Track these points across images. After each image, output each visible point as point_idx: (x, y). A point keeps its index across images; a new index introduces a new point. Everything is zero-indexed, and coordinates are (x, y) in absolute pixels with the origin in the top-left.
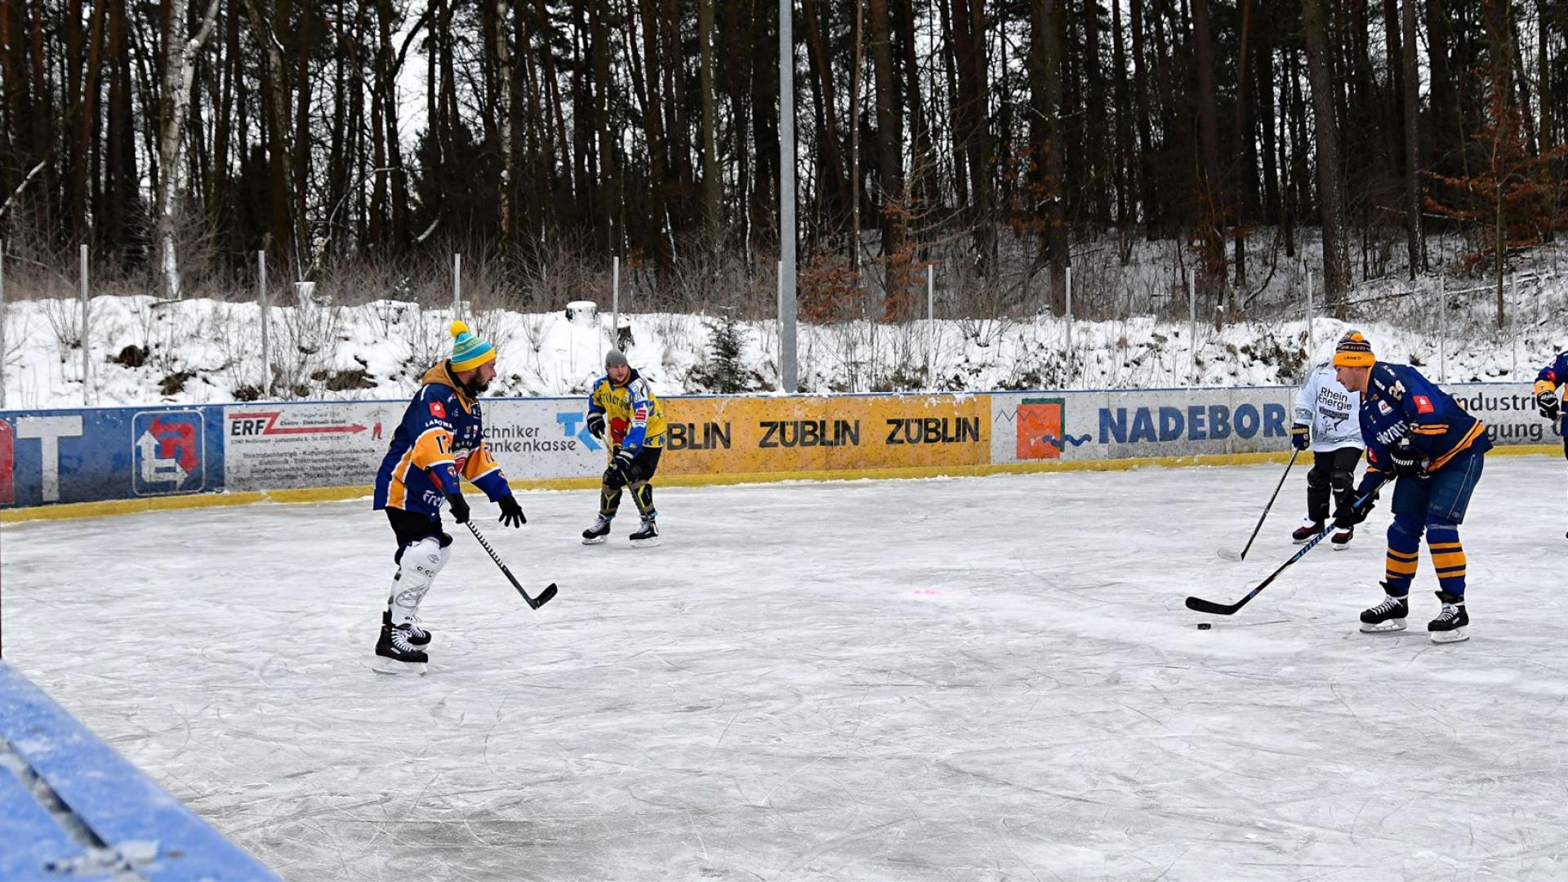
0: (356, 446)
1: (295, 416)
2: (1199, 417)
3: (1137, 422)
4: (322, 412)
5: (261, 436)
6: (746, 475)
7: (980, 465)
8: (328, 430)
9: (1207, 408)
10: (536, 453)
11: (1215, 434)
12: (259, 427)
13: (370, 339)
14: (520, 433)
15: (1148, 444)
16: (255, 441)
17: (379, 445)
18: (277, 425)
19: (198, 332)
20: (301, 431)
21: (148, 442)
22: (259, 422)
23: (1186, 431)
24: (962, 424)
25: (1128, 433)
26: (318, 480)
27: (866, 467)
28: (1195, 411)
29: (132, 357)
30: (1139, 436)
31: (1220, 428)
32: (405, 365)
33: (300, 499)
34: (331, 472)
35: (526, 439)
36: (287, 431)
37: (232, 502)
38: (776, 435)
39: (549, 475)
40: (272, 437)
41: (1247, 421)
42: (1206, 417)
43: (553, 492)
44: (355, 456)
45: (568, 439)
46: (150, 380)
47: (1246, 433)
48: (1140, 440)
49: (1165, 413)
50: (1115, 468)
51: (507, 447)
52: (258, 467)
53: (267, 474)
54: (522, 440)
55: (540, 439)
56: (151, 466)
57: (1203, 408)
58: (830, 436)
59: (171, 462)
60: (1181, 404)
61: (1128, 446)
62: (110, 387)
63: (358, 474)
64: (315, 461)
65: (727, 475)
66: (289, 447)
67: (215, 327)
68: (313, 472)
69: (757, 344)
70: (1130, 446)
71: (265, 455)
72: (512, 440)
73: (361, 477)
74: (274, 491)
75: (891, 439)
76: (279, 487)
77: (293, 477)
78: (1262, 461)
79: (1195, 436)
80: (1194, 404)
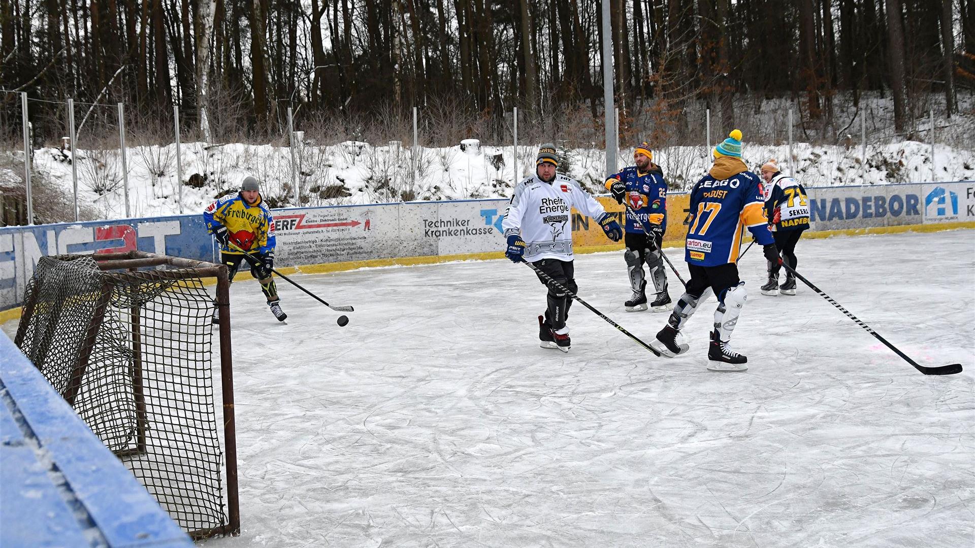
0: (354, 236)
1: (315, 216)
2: (869, 203)
3: (832, 208)
4: (332, 214)
5: (294, 230)
6: (598, 247)
8: (336, 225)
9: (873, 198)
10: (468, 237)
11: (878, 215)
12: (292, 225)
13: (345, 166)
14: (457, 223)
15: (839, 221)
16: (290, 234)
17: (369, 234)
18: (303, 223)
19: (237, 164)
20: (319, 226)
22: (292, 221)
23: (861, 213)
25: (827, 215)
26: (331, 258)
27: (671, 239)
28: (866, 200)
29: (197, 181)
30: (833, 216)
31: (881, 210)
32: (368, 182)
33: (320, 271)
34: (339, 252)
35: (462, 227)
36: (310, 227)
39: (476, 251)
40: (301, 231)
41: (896, 206)
42: (872, 203)
43: (479, 261)
44: (354, 241)
45: (488, 227)
46: (209, 196)
47: (896, 213)
48: (834, 219)
49: (849, 201)
50: (819, 237)
51: (450, 233)
52: (293, 251)
53: (298, 255)
54: (459, 228)
55: (470, 227)
57: (871, 198)
60: (858, 195)
61: (827, 222)
62: (184, 201)
63: (356, 253)
64: (328, 246)
65: (587, 248)
66: (312, 237)
67: (246, 160)
68: (328, 253)
69: (579, 163)
70: (828, 223)
71: (297, 243)
72: (453, 228)
73: (358, 255)
74: (303, 266)
76: (306, 264)
77: (316, 257)
78: (905, 231)
79: (867, 216)
80: (865, 195)
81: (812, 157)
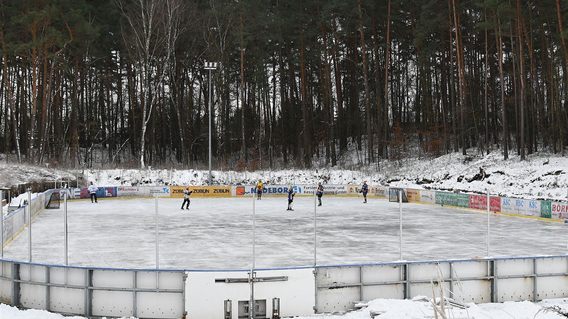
1: (127, 188)
5: (122, 191)
7: (230, 196)
8: (131, 190)
10: (160, 193)
11: (273, 192)
12: (122, 189)
14: (158, 190)
17: (138, 192)
18: (124, 189)
19: (128, 174)
20: (127, 190)
21: (107, 191)
23: (268, 191)
24: (226, 190)
27: (210, 196)
29: (118, 179)
31: (275, 191)
33: (127, 199)
37: (118, 198)
38: (196, 191)
39: (162, 196)
41: (280, 190)
42: (272, 190)
44: (135, 193)
46: (120, 182)
47: (279, 192)
53: (123, 195)
56: (107, 194)
58: (204, 192)
59: (110, 194)
62: (114, 183)
63: (135, 196)
68: (129, 195)
72: (156, 192)
75: (214, 192)
76: (124, 197)
78: (283, 196)
79: (270, 192)
81: (298, 175)
